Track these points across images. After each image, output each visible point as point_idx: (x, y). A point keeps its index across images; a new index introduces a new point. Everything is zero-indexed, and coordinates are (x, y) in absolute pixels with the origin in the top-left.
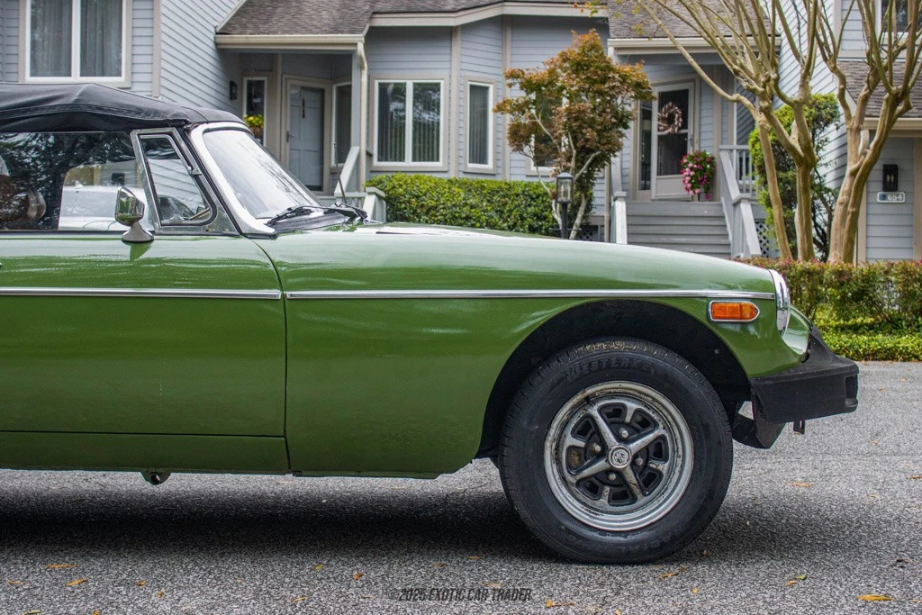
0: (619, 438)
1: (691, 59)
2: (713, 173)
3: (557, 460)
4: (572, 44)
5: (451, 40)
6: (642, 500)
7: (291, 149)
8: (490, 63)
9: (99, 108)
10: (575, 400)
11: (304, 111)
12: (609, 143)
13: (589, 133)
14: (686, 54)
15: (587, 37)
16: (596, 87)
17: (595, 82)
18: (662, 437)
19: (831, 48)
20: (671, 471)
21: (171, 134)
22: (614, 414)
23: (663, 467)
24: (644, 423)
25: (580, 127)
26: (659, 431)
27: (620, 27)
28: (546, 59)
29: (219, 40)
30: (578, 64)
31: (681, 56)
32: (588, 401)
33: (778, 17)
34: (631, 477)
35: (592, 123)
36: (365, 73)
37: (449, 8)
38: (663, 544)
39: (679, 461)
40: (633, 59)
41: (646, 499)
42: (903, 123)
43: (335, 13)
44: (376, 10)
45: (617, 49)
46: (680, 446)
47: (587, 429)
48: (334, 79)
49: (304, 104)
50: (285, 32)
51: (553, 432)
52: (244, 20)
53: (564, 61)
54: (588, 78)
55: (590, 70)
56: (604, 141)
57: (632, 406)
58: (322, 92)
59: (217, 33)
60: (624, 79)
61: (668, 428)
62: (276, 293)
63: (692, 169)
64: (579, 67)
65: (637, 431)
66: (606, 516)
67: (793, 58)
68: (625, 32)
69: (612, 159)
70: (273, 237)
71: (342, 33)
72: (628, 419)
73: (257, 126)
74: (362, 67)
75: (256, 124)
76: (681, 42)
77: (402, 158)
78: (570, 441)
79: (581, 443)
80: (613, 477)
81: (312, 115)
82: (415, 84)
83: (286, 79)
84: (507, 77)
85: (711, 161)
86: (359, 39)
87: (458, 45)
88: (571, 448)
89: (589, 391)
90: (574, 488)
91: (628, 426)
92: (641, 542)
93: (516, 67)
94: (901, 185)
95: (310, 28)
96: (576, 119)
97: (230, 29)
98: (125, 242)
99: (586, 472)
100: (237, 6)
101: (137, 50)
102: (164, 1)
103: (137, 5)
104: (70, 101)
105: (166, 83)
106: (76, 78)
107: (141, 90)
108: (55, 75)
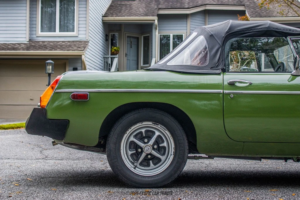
5: (187, 19)
7: (127, 60)
11: (131, 45)
27: (252, 13)
29: (104, 19)
36: (157, 31)
37: (186, 7)
43: (144, 9)
44: (159, 8)
48: (142, 33)
49: (131, 43)
52: (111, 12)
58: (138, 38)
59: (103, 17)
71: (149, 16)
73: (117, 51)
74: (156, 29)
75: (117, 50)
81: (134, 47)
82: (173, 35)
83: (125, 34)
86: (155, 18)
87: (189, 21)
95: (137, 15)
97: (107, 15)
100: (108, 6)
101: (80, 22)
102: (90, 5)
103: (81, 6)
104: (267, 26)
105: (90, 35)
106: (57, 33)
107: (82, 37)
108: (50, 32)
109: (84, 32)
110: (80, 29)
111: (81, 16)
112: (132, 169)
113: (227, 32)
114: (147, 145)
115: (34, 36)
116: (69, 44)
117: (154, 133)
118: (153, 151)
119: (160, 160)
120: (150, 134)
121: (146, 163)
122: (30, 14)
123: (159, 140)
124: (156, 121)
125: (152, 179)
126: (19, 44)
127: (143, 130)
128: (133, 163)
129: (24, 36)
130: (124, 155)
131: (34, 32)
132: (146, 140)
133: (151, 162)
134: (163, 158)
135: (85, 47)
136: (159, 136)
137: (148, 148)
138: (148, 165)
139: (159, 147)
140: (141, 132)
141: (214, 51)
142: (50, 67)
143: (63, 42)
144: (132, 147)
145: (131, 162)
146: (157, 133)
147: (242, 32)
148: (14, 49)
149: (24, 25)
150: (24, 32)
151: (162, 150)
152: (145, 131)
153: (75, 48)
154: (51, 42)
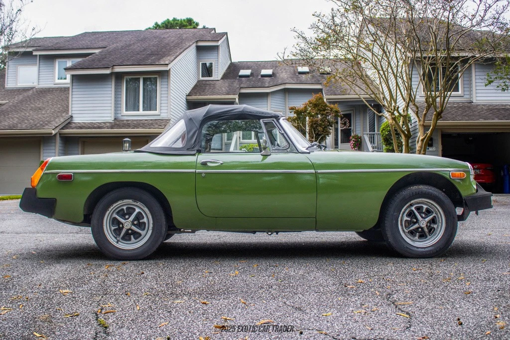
0: (422, 217)
1: (365, 102)
2: (361, 142)
3: (402, 225)
4: (313, 98)
5: (267, 97)
6: (429, 237)
8: (280, 105)
9: (250, 112)
10: (408, 205)
12: (327, 132)
13: (320, 129)
14: (364, 100)
15: (318, 95)
16: (321, 113)
17: (321, 111)
18: (435, 217)
19: (413, 97)
20: (438, 227)
21: (273, 120)
22: (419, 209)
23: (435, 226)
24: (428, 212)
25: (317, 127)
26: (434, 215)
27: (326, 92)
28: (303, 103)
29: (188, 98)
30: (315, 104)
31: (362, 101)
32: (411, 205)
33: (398, 88)
34: (426, 230)
35: (320, 125)
37: (266, 86)
38: (437, 251)
39: (440, 224)
40: (334, 103)
41: (430, 237)
42: (440, 122)
43: (227, 88)
44: (241, 87)
45: (327, 99)
46: (440, 219)
47: (411, 214)
50: (211, 95)
51: (401, 215)
52: (195, 91)
53: (310, 104)
54: (319, 109)
55: (319, 106)
56: (325, 131)
57: (425, 207)
59: (187, 96)
60: (332, 109)
61: (436, 214)
62: (313, 171)
63: (354, 141)
64: (315, 105)
65: (427, 215)
66: (417, 243)
67: (403, 100)
68: (329, 93)
69: (327, 137)
70: (309, 153)
71: (230, 95)
72: (424, 211)
76: (362, 97)
77: (250, 138)
78: (406, 218)
79: (409, 219)
80: (420, 229)
84: (290, 110)
85: (360, 138)
86: (237, 97)
87: (270, 99)
88: (406, 221)
89: (412, 202)
90: (407, 234)
91: (424, 213)
92: (430, 251)
93: (292, 106)
94: (434, 145)
95: (219, 94)
96: (315, 124)
97: (191, 94)
98: (262, 155)
99: (411, 228)
100: (192, 86)
101: (163, 102)
102: (171, 85)
103: (162, 86)
104: (241, 110)
105: (172, 113)
106: (141, 112)
107: (164, 116)
108: (134, 111)
109: (166, 111)
110: (162, 108)
111: (162, 95)
112: (115, 244)
113: (204, 116)
114: (127, 220)
115: (119, 115)
116: (151, 122)
117: (134, 210)
118: (133, 227)
119: (140, 235)
120: (131, 210)
121: (127, 237)
122: (115, 94)
123: (139, 216)
124: (136, 199)
125: (132, 252)
126: (104, 123)
127: (125, 208)
128: (116, 238)
129: (109, 115)
130: (107, 230)
131: (119, 112)
132: (127, 217)
133: (132, 236)
134: (143, 233)
135: (165, 125)
136: (139, 213)
137: (127, 224)
138: (130, 240)
139: (139, 223)
140: (123, 209)
141: (191, 133)
142: (128, 145)
143: (146, 120)
144: (115, 223)
145: (114, 236)
146: (137, 210)
147: (219, 116)
148: (99, 128)
149: (109, 105)
150: (109, 112)
151: (141, 226)
152: (127, 208)
153: (156, 126)
154: (135, 120)
